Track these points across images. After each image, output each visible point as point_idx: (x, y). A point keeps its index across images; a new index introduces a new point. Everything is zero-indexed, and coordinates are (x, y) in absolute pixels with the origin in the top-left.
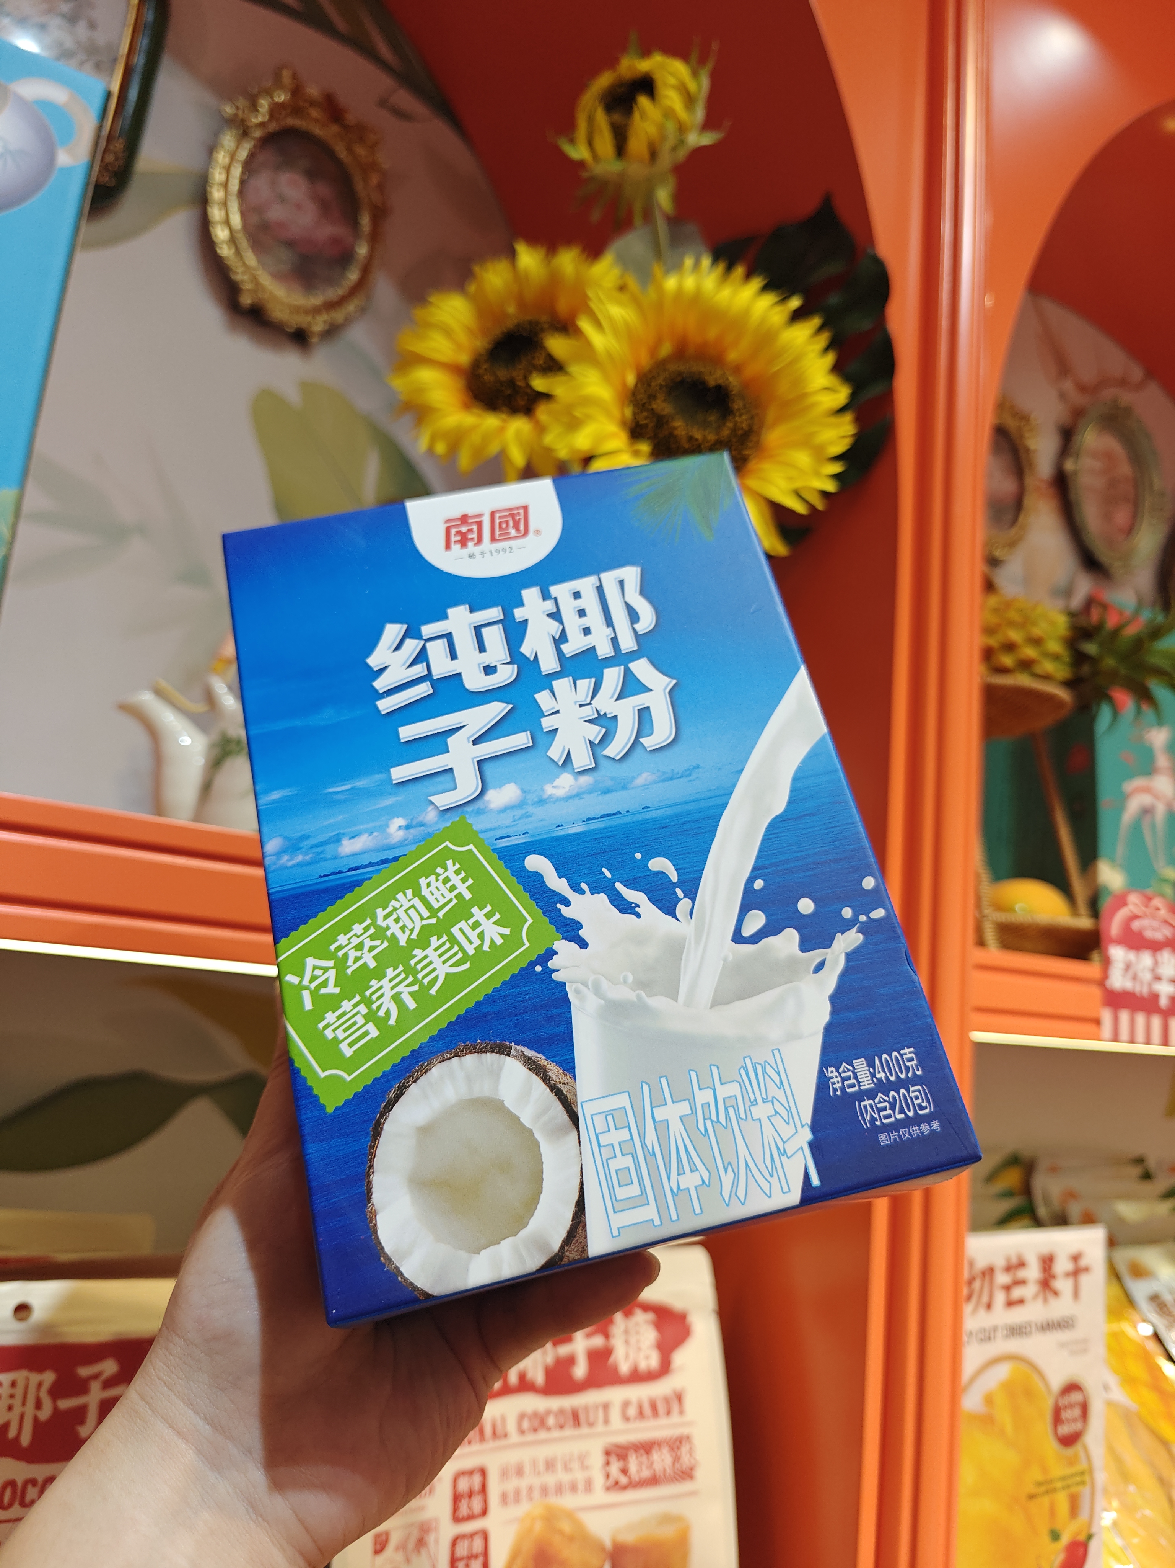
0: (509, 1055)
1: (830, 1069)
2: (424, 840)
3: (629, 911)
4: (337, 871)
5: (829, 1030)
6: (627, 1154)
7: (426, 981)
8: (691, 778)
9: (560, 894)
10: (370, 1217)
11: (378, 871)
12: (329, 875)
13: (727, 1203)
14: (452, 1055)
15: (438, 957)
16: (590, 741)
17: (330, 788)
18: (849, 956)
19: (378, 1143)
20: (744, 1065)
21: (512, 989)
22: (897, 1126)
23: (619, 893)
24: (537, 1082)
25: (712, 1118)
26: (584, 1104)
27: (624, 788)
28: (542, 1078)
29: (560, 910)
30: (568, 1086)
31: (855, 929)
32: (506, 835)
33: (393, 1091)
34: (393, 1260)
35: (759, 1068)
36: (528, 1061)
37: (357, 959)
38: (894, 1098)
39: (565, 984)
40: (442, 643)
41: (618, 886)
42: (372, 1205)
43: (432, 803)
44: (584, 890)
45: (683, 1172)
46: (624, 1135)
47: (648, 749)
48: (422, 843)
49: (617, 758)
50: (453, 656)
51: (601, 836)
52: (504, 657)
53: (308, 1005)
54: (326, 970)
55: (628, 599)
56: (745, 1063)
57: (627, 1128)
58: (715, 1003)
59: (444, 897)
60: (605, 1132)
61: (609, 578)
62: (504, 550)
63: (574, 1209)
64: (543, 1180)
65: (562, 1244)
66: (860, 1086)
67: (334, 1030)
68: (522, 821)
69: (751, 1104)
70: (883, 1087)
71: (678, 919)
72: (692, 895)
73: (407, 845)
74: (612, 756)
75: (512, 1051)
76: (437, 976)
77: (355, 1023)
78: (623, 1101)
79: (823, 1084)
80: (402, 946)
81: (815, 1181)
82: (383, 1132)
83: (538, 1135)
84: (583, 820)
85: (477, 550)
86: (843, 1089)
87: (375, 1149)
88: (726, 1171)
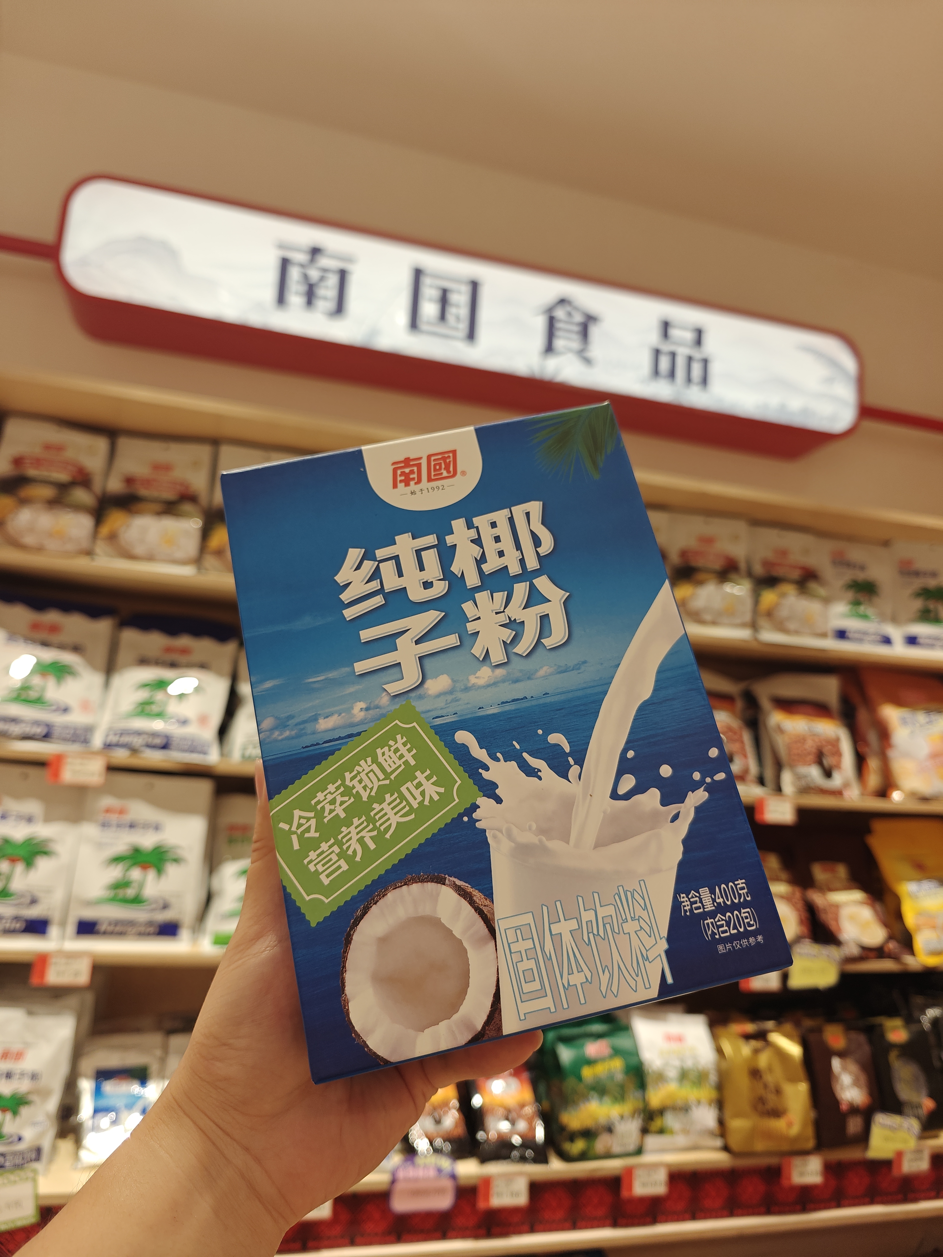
0: (444, 884)
1: (682, 895)
2: (379, 719)
4: (315, 743)
9: (482, 761)
10: (344, 1004)
12: (311, 746)
13: (604, 995)
14: (403, 884)
17: (309, 679)
18: (698, 810)
19: (349, 949)
20: (618, 892)
21: (445, 835)
22: (732, 938)
23: (526, 760)
24: (465, 904)
25: (594, 932)
27: (529, 678)
28: (468, 901)
29: (481, 774)
30: (488, 908)
31: (703, 788)
32: (440, 715)
33: (359, 911)
34: (361, 1035)
35: (629, 894)
36: (458, 888)
38: (729, 917)
39: (485, 831)
41: (525, 755)
42: (346, 995)
44: (499, 758)
45: (571, 973)
49: (524, 655)
50: (400, 574)
51: (512, 716)
56: (618, 890)
57: (531, 939)
58: (597, 846)
60: (515, 942)
61: (518, 511)
62: (438, 488)
63: (492, 999)
65: (483, 1025)
66: (704, 908)
68: (451, 704)
69: (622, 922)
70: (721, 909)
72: (580, 762)
73: (366, 723)
74: (520, 654)
75: (446, 881)
76: (391, 824)
79: (676, 906)
82: (352, 941)
83: (466, 944)
84: (499, 703)
85: (417, 488)
86: (691, 910)
87: (346, 954)
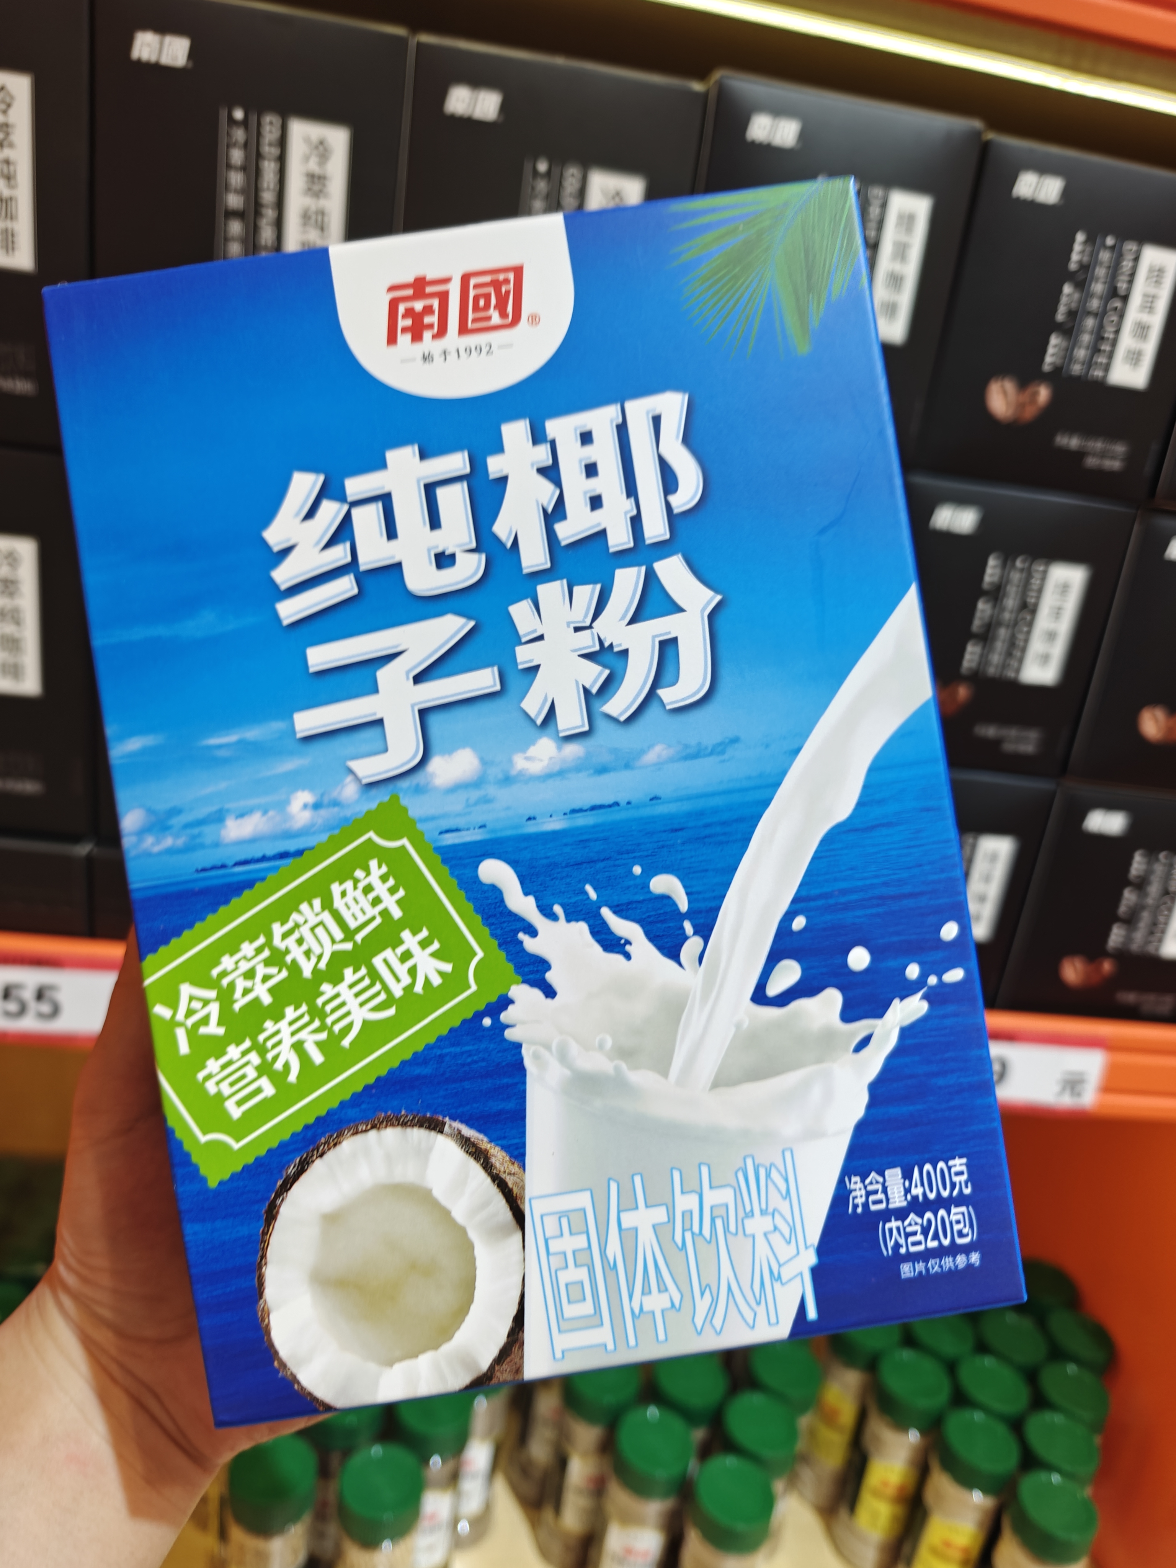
3: (617, 950)
5: (861, 1128)
6: (581, 1266)
7: (337, 1028)
8: (726, 756)
11: (276, 869)
15: (353, 998)
16: (585, 688)
26: (533, 1202)
37: (246, 991)
40: (375, 511)
43: (351, 771)
46: (580, 1242)
47: (668, 707)
48: (336, 832)
52: (467, 539)
53: (184, 1048)
54: (206, 1002)
55: (664, 450)
59: (364, 913)
64: (474, 1288)
67: (218, 1083)
71: (680, 965)
77: (243, 1077)
78: (583, 1200)
80: (307, 980)
81: (812, 1313)
88: (702, 1294)
